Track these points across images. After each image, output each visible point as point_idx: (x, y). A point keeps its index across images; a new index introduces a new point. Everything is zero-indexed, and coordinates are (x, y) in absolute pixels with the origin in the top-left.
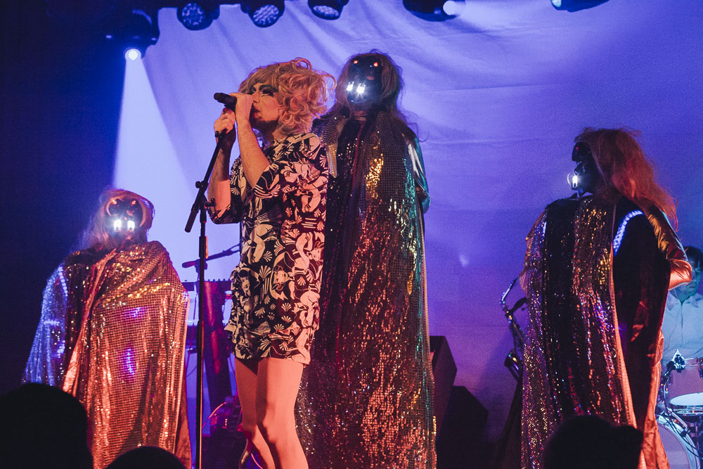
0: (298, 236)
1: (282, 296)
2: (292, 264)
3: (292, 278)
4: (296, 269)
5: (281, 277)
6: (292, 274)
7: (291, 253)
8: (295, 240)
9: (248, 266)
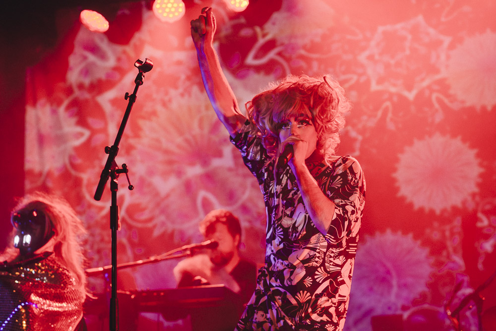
0: (344, 263)
1: (325, 318)
2: (336, 291)
3: (335, 304)
4: (340, 296)
5: (323, 302)
6: (335, 300)
7: (336, 280)
8: (342, 266)
9: (283, 287)
